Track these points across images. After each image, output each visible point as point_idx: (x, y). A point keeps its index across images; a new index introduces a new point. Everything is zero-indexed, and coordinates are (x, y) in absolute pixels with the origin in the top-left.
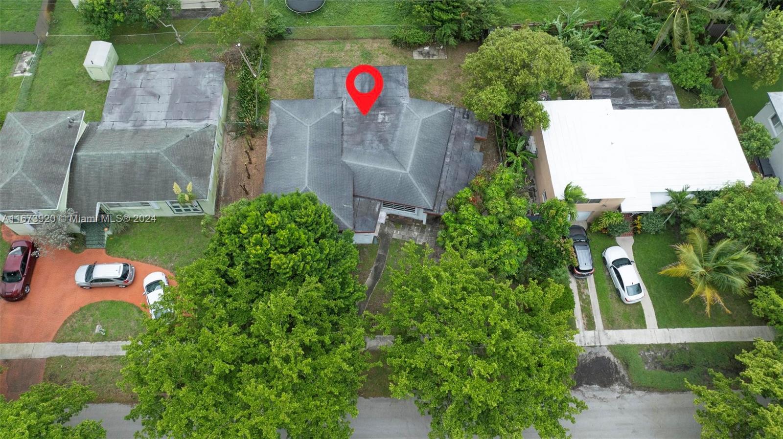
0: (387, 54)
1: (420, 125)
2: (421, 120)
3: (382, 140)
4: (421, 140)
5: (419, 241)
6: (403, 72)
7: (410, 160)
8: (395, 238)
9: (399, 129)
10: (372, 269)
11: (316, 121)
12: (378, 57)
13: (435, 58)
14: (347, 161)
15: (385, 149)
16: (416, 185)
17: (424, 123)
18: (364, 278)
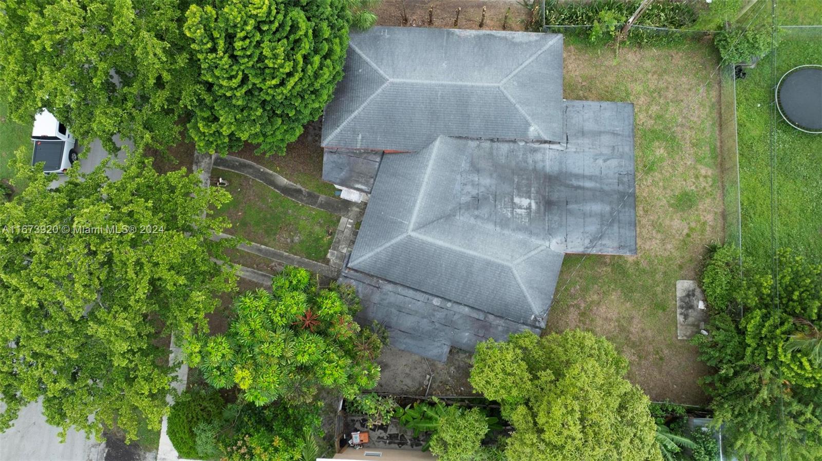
0: (688, 235)
1: (500, 262)
2: (510, 265)
3: (477, 202)
4: (470, 262)
5: (333, 254)
6: (620, 247)
7: (435, 240)
8: (341, 221)
9: (498, 229)
10: (299, 186)
11: (509, 97)
12: (682, 219)
13: (680, 318)
14: (437, 143)
15: (460, 204)
16: (388, 245)
17: (503, 270)
18: (286, 174)
